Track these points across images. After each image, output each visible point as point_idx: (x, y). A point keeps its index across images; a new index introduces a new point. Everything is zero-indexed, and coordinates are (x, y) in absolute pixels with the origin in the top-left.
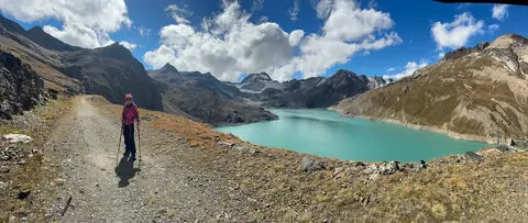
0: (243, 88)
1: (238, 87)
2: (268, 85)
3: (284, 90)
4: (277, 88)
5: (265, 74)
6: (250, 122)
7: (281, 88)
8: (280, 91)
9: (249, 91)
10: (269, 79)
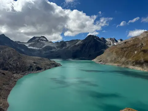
0: (30, 45)
1: (27, 45)
2: (46, 44)
3: (57, 47)
4: (52, 46)
5: (44, 37)
6: (45, 69)
7: (55, 46)
8: (54, 48)
9: (34, 48)
10: (47, 41)
